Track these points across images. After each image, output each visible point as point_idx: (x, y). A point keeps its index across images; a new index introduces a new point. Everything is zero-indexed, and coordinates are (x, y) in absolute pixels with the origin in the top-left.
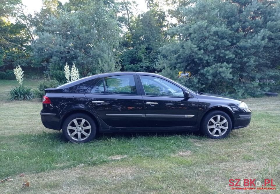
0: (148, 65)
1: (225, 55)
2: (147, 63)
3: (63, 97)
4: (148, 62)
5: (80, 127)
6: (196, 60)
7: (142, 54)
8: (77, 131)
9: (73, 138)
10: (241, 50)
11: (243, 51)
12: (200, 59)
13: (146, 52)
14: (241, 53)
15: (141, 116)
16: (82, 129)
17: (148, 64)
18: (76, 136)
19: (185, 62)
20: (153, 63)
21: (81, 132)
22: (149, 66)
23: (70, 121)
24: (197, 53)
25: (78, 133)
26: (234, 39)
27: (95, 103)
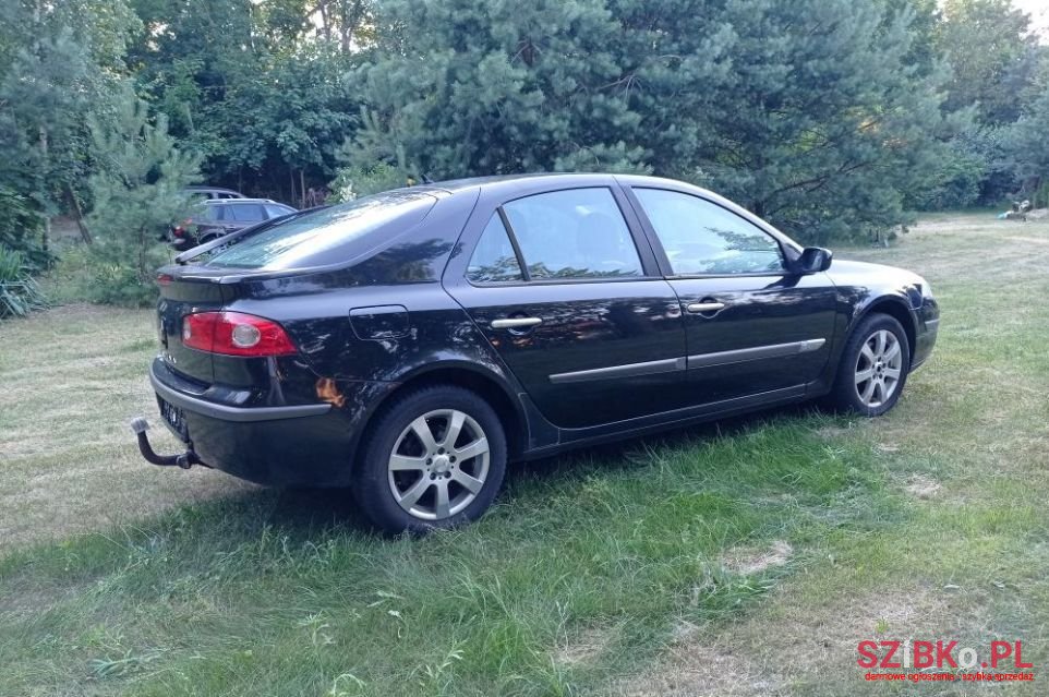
0: (218, 151)
1: (609, 112)
2: (213, 139)
3: (354, 313)
4: (214, 135)
5: (441, 451)
6: (514, 129)
7: (183, 100)
8: (433, 477)
9: (414, 511)
10: (654, 96)
11: (660, 99)
12: (528, 128)
13: (199, 91)
14: (657, 106)
15: (673, 364)
16: (453, 459)
17: (215, 145)
18: (428, 499)
19: (468, 137)
20: (239, 141)
21: (448, 475)
22: (225, 153)
23: (400, 434)
24: (519, 104)
25: (437, 482)
26: (622, 54)
27: (504, 330)
